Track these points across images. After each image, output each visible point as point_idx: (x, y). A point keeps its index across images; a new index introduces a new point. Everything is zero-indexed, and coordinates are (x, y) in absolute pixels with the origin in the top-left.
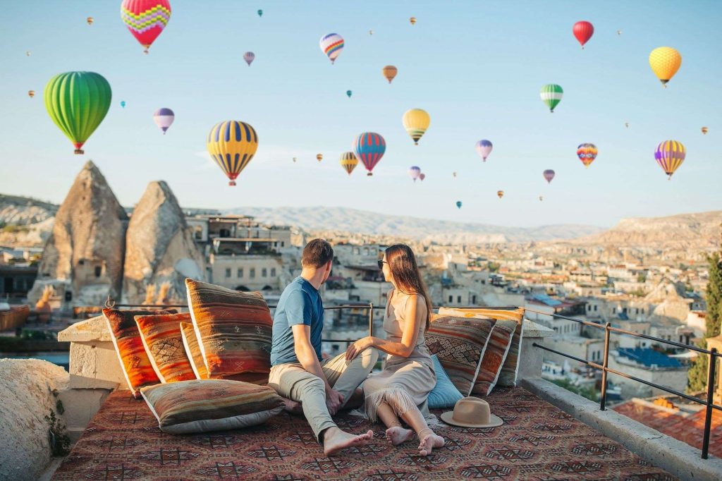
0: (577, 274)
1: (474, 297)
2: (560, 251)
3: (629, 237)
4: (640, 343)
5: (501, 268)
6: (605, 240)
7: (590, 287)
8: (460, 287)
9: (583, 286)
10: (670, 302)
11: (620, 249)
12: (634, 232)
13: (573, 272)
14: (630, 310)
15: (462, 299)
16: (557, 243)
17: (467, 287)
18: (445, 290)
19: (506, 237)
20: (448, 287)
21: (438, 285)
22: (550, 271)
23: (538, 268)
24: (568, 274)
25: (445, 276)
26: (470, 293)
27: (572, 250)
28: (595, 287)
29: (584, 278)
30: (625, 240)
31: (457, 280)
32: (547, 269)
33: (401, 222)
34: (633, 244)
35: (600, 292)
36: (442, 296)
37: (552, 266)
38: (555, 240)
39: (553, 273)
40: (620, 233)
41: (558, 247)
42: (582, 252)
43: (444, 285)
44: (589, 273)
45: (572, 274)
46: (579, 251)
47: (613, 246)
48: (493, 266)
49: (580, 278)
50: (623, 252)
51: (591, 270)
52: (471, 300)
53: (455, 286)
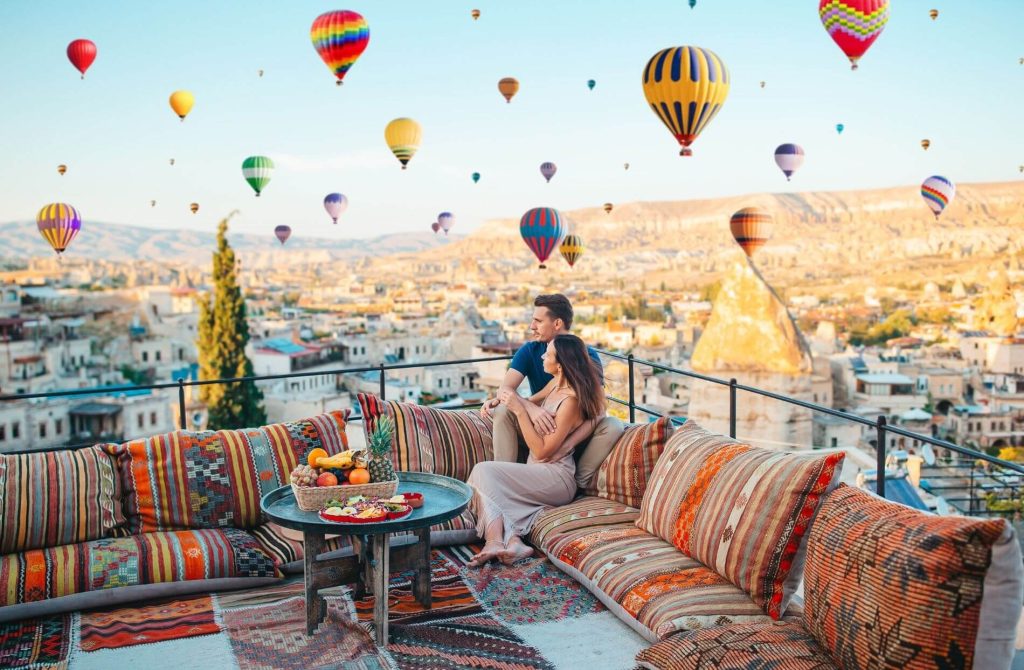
0: (403, 302)
1: (181, 352)
2: (403, 269)
3: (492, 246)
4: (404, 392)
5: (300, 300)
6: (462, 252)
7: (414, 318)
8: (158, 338)
9: (405, 318)
10: (457, 335)
11: (480, 262)
12: (498, 240)
13: (399, 299)
14: (408, 350)
15: (163, 355)
16: (401, 259)
17: (169, 337)
18: (136, 345)
19: (331, 254)
20: (139, 340)
21: (124, 338)
22: (368, 300)
23: (354, 296)
24: (391, 302)
25: (136, 324)
26: (173, 346)
27: (420, 268)
28: (420, 317)
29: (413, 306)
30: (488, 250)
31: (155, 328)
32: (365, 297)
33: (176, 239)
34: (497, 255)
35: (427, 324)
36: (131, 353)
37: (373, 291)
38: (397, 255)
39: (373, 302)
40: (482, 242)
41: (401, 264)
42: (432, 270)
43: (134, 337)
44: (418, 298)
45: (396, 302)
46: (428, 267)
47: (470, 259)
48: (289, 298)
49: (406, 306)
50: (484, 267)
51: (422, 295)
52: (177, 354)
53: (151, 337)
